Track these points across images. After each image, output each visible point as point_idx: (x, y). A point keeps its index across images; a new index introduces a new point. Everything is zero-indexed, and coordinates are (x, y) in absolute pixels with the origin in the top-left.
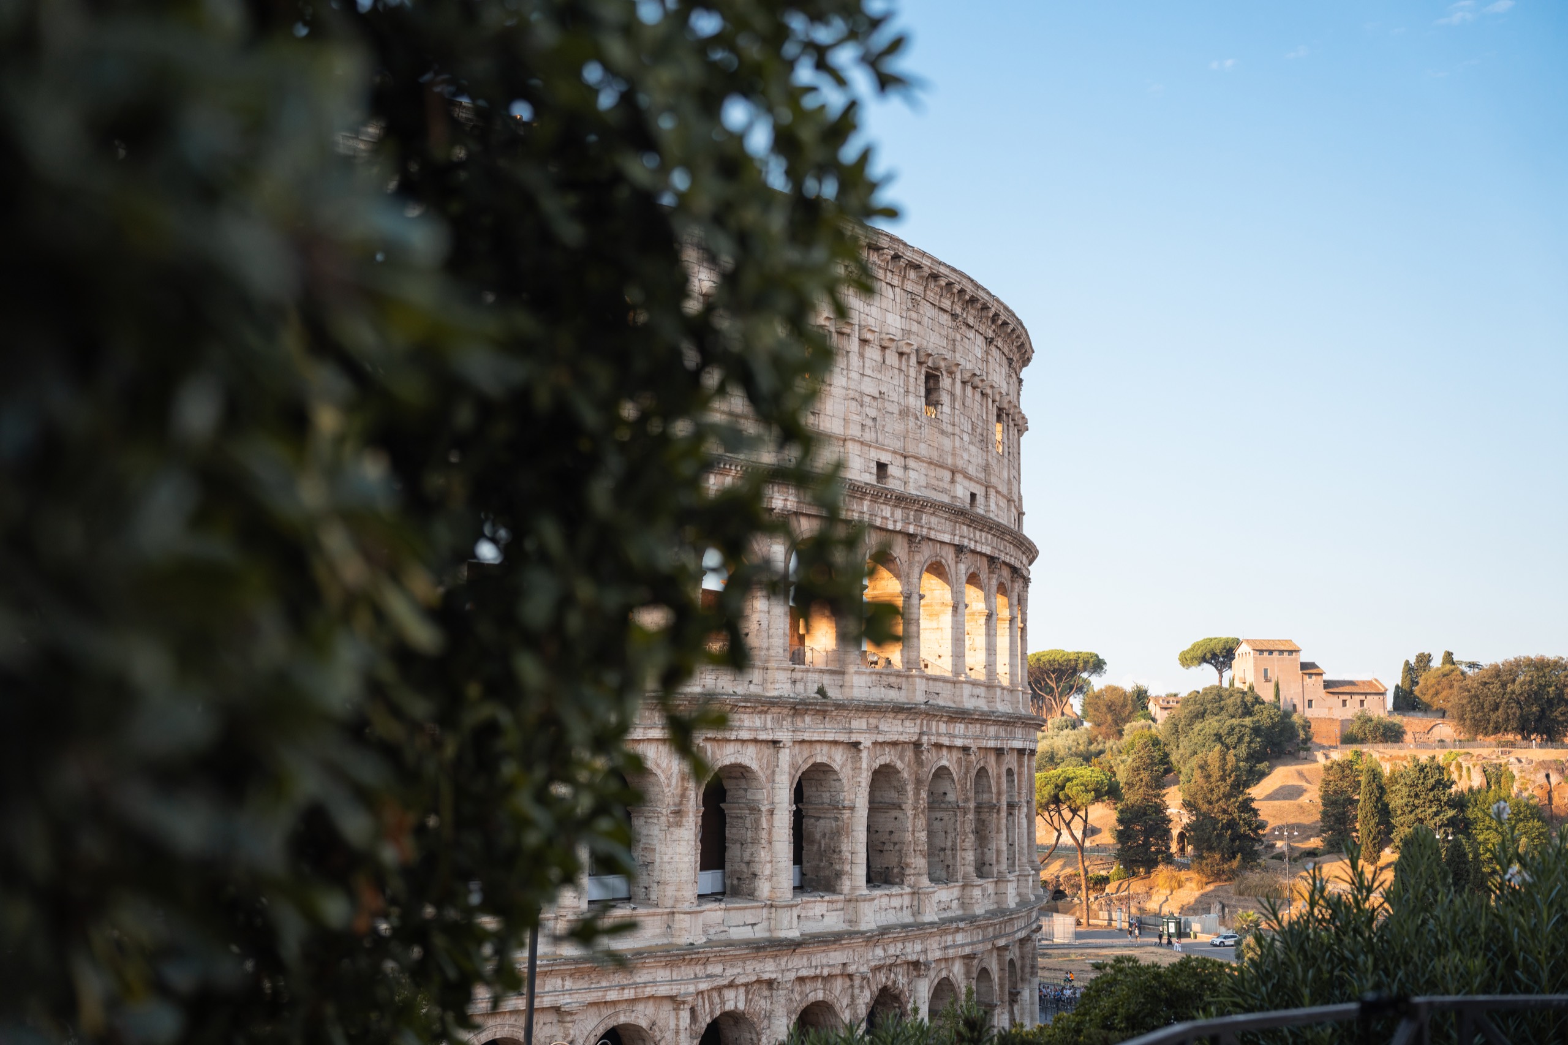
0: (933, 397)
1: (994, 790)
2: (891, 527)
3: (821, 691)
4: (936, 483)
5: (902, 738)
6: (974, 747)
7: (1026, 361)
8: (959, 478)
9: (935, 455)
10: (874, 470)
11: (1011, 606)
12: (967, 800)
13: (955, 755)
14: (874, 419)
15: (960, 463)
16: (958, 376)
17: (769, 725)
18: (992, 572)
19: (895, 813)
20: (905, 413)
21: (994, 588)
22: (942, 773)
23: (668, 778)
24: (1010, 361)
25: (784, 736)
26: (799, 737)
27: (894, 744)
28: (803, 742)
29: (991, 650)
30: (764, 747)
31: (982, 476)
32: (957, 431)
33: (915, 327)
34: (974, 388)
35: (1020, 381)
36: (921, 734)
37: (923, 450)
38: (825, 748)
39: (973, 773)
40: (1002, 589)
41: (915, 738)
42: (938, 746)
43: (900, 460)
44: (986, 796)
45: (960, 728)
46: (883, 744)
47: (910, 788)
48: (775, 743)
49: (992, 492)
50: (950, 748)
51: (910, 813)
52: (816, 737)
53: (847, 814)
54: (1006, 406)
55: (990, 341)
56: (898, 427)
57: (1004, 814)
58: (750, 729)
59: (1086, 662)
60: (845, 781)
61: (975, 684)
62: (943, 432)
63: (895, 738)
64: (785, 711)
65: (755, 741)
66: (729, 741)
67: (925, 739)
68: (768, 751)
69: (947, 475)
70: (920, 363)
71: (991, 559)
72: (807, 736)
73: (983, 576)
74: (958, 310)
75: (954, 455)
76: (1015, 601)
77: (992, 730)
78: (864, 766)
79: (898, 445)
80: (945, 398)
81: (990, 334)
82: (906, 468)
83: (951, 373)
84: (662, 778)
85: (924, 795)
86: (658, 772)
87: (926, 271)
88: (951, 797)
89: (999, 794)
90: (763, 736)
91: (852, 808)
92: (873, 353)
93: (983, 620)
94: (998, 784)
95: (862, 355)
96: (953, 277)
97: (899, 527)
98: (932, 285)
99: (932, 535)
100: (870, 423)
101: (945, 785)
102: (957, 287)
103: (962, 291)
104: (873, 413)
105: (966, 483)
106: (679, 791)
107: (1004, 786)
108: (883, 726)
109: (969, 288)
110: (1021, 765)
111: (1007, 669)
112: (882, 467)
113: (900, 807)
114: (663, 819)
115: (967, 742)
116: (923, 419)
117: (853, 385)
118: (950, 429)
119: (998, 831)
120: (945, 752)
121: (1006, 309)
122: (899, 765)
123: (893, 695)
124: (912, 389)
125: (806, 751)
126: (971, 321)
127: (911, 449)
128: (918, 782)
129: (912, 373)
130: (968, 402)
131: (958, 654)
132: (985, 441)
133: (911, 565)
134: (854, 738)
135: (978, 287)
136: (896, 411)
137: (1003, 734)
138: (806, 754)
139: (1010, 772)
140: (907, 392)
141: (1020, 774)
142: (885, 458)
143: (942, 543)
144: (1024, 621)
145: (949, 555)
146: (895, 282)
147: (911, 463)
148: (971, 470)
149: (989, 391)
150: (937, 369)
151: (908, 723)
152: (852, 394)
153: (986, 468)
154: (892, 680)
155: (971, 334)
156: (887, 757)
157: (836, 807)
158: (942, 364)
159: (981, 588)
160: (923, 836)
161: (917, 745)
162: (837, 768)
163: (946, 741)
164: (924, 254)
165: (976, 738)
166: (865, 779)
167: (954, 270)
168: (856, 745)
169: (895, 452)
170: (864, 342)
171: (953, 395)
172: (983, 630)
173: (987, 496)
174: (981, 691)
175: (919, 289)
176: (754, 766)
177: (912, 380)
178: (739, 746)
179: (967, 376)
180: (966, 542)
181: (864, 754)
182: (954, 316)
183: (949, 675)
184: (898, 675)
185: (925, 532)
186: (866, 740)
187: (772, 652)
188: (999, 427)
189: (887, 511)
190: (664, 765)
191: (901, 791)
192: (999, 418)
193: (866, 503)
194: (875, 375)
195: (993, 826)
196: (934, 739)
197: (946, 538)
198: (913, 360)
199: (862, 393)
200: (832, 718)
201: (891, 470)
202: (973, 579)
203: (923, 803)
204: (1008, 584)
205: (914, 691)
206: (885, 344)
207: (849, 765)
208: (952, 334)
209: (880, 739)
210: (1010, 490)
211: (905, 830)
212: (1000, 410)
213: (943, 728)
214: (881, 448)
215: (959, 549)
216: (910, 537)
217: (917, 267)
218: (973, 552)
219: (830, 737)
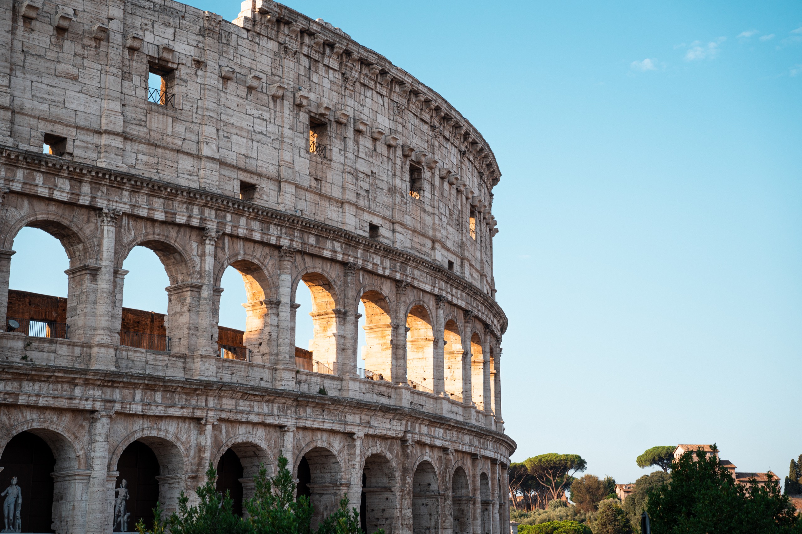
0: (417, 185)
1: (470, 486)
2: (381, 272)
3: (322, 391)
4: (420, 247)
5: (390, 434)
6: (451, 448)
7: (495, 181)
8: (438, 246)
9: (418, 227)
10: (368, 229)
11: (484, 352)
12: (446, 490)
13: (437, 453)
14: (367, 191)
15: (439, 236)
16: (437, 172)
17: (276, 412)
18: (467, 322)
19: (386, 495)
20: (392, 190)
21: (469, 335)
22: (424, 467)
23: (188, 450)
24: (481, 175)
25: (288, 421)
26: (302, 424)
27: (384, 438)
28: (305, 428)
29: (467, 380)
30: (272, 430)
31: (459, 250)
32: (436, 212)
33: (400, 129)
34: (451, 184)
35: (491, 195)
36: (406, 432)
37: (408, 220)
38: (325, 436)
39: (451, 471)
40: (476, 338)
41: (401, 435)
42: (422, 444)
43: (388, 225)
44: (464, 491)
45: (439, 432)
46: (374, 437)
47: (398, 475)
48: (281, 427)
49: (467, 264)
50: (432, 447)
51: (398, 494)
52: (316, 425)
53: (344, 490)
54: (477, 204)
55: (463, 154)
56: (388, 200)
57: (478, 505)
58: (258, 414)
59: (573, 462)
60: (342, 464)
61: (453, 403)
62: (425, 211)
63: (384, 432)
64: (290, 402)
65: (264, 425)
66: (241, 423)
67: (409, 436)
68: (275, 434)
69: (429, 243)
70: (405, 156)
71: (466, 312)
72: (308, 424)
73: (460, 323)
74: (437, 124)
75: (434, 229)
76: (488, 350)
77: (467, 438)
78: (358, 452)
79: (387, 213)
80: (426, 186)
81: (463, 149)
82: (394, 231)
83: (431, 168)
84: (182, 449)
85: (409, 480)
86: (179, 444)
87: (408, 87)
88: (434, 487)
89: (474, 489)
90: (270, 421)
91: (348, 486)
92: (366, 142)
93: (460, 357)
94: (474, 482)
95: (356, 142)
96: (430, 96)
97: (387, 273)
98: (414, 100)
99: (416, 283)
100: (363, 193)
101: (429, 478)
102: (433, 105)
103: (438, 109)
104: (367, 187)
105: (445, 253)
106: (196, 461)
107: (478, 484)
108: (374, 423)
109: (444, 107)
110: (494, 473)
111: (482, 399)
112: (374, 228)
113: (390, 490)
114: (182, 483)
115: (446, 444)
116: (408, 197)
117: (349, 163)
118: (430, 210)
119: (475, 519)
120: (427, 450)
121: (475, 130)
122: (389, 455)
123: (384, 400)
124: (398, 173)
125: (309, 436)
126: (447, 134)
127: (398, 217)
128: (405, 470)
129: (399, 161)
130: (446, 194)
131: (439, 378)
132: (460, 226)
133: (398, 304)
134: (349, 429)
135: (452, 108)
136: (386, 188)
137: (476, 443)
138: (308, 440)
139: (484, 476)
140: (394, 175)
141: (493, 479)
142: (377, 221)
143: (424, 291)
144: (497, 368)
145: (431, 303)
146: (384, 93)
147: (398, 228)
148: (449, 244)
149: (462, 188)
150: (419, 163)
151: (394, 422)
152: (348, 169)
153: (462, 245)
154: (383, 389)
155: (448, 145)
156: (378, 448)
157: (336, 484)
158: (423, 159)
159: (458, 333)
160: (408, 513)
161: (403, 441)
162: (335, 453)
163: (427, 440)
164: (406, 73)
165: (453, 442)
166: (358, 463)
167: (431, 90)
168: (351, 435)
169: (384, 218)
170: (358, 132)
171: (432, 185)
172: (460, 365)
173: (462, 266)
174: (460, 410)
175: (404, 101)
176: (264, 445)
177: (398, 167)
178: (250, 428)
179: (444, 173)
180: (444, 294)
181: (358, 443)
182: (433, 128)
183: (431, 392)
184: (388, 385)
185: (409, 280)
186: (359, 432)
187: (281, 357)
188: (472, 221)
189: (377, 260)
190: (184, 439)
191: (391, 477)
192: (472, 214)
193: (360, 253)
194: (367, 158)
195: (470, 514)
196: (417, 437)
197: (428, 288)
198: (399, 152)
199: (357, 170)
200: (330, 412)
201: (382, 231)
202: (451, 325)
203: (409, 486)
204: (482, 336)
205: (401, 399)
206: (376, 136)
207: (346, 452)
208: (432, 141)
209: (372, 432)
210: (482, 268)
211: (394, 508)
212: (473, 207)
213: (425, 429)
214: (372, 213)
215: (439, 298)
216: (397, 283)
217: (401, 83)
218: (450, 303)
219: (328, 426)
